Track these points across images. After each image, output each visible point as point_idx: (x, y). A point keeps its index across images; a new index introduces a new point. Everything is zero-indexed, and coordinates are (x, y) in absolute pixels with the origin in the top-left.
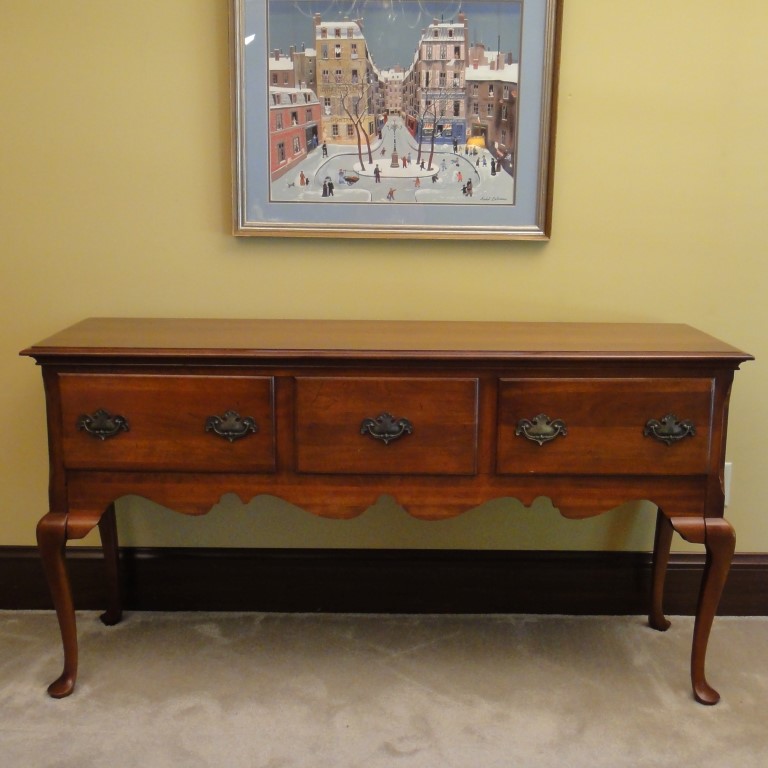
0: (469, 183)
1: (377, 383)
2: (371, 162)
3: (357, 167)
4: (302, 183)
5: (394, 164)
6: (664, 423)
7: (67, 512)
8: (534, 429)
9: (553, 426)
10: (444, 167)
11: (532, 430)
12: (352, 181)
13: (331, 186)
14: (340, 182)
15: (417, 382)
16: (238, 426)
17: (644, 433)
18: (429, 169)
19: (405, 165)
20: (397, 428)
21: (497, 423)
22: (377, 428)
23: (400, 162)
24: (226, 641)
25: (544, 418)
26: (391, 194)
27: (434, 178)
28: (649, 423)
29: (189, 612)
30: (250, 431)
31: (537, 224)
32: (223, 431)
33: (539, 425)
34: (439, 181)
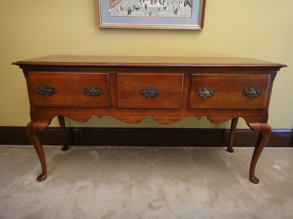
0: (176, 10)
1: (146, 75)
2: (144, 2)
3: (139, 4)
4: (121, 10)
5: (152, 3)
6: (251, 90)
7: (37, 121)
8: (203, 93)
9: (210, 92)
10: (168, 4)
11: (202, 93)
12: (137, 9)
13: (130, 11)
14: (134, 9)
15: (161, 75)
16: (96, 91)
17: (243, 94)
18: (163, 5)
19: (155, 3)
20: (154, 92)
21: (190, 90)
22: (146, 92)
23: (154, 2)
24: (99, 157)
25: (207, 88)
26: (150, 13)
27: (165, 8)
28: (245, 90)
29: (89, 146)
30: (100, 93)
31: (198, 24)
32: (90, 93)
33: (205, 91)
34: (166, 9)
